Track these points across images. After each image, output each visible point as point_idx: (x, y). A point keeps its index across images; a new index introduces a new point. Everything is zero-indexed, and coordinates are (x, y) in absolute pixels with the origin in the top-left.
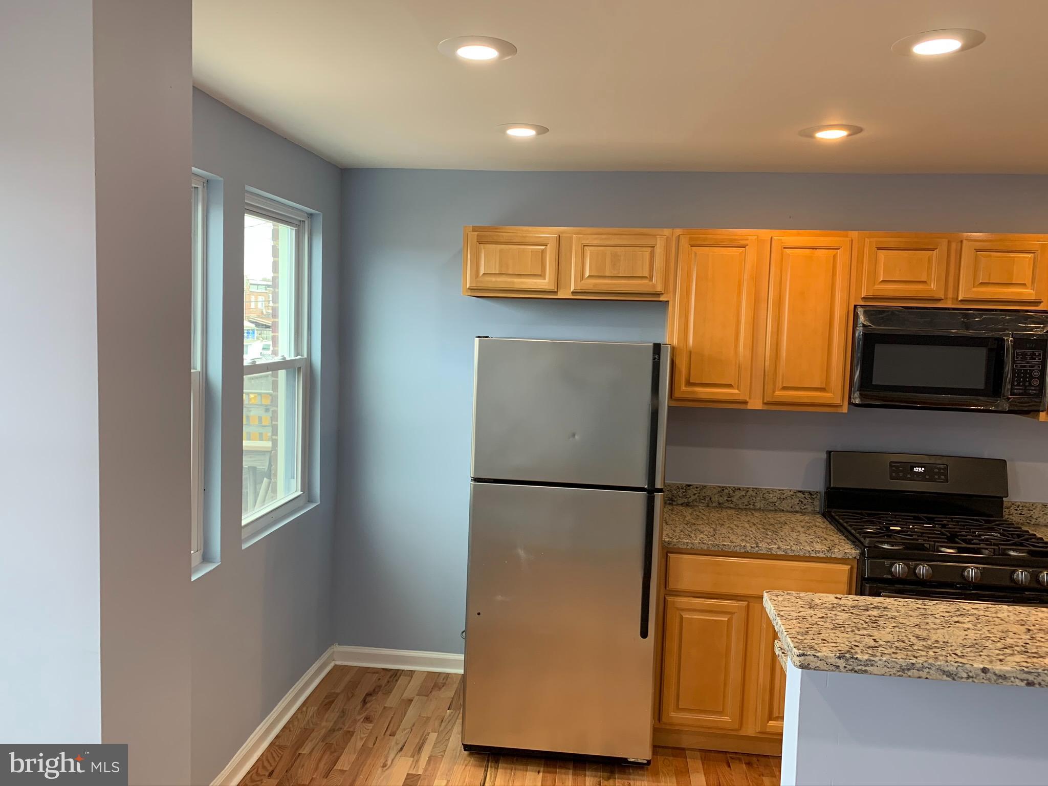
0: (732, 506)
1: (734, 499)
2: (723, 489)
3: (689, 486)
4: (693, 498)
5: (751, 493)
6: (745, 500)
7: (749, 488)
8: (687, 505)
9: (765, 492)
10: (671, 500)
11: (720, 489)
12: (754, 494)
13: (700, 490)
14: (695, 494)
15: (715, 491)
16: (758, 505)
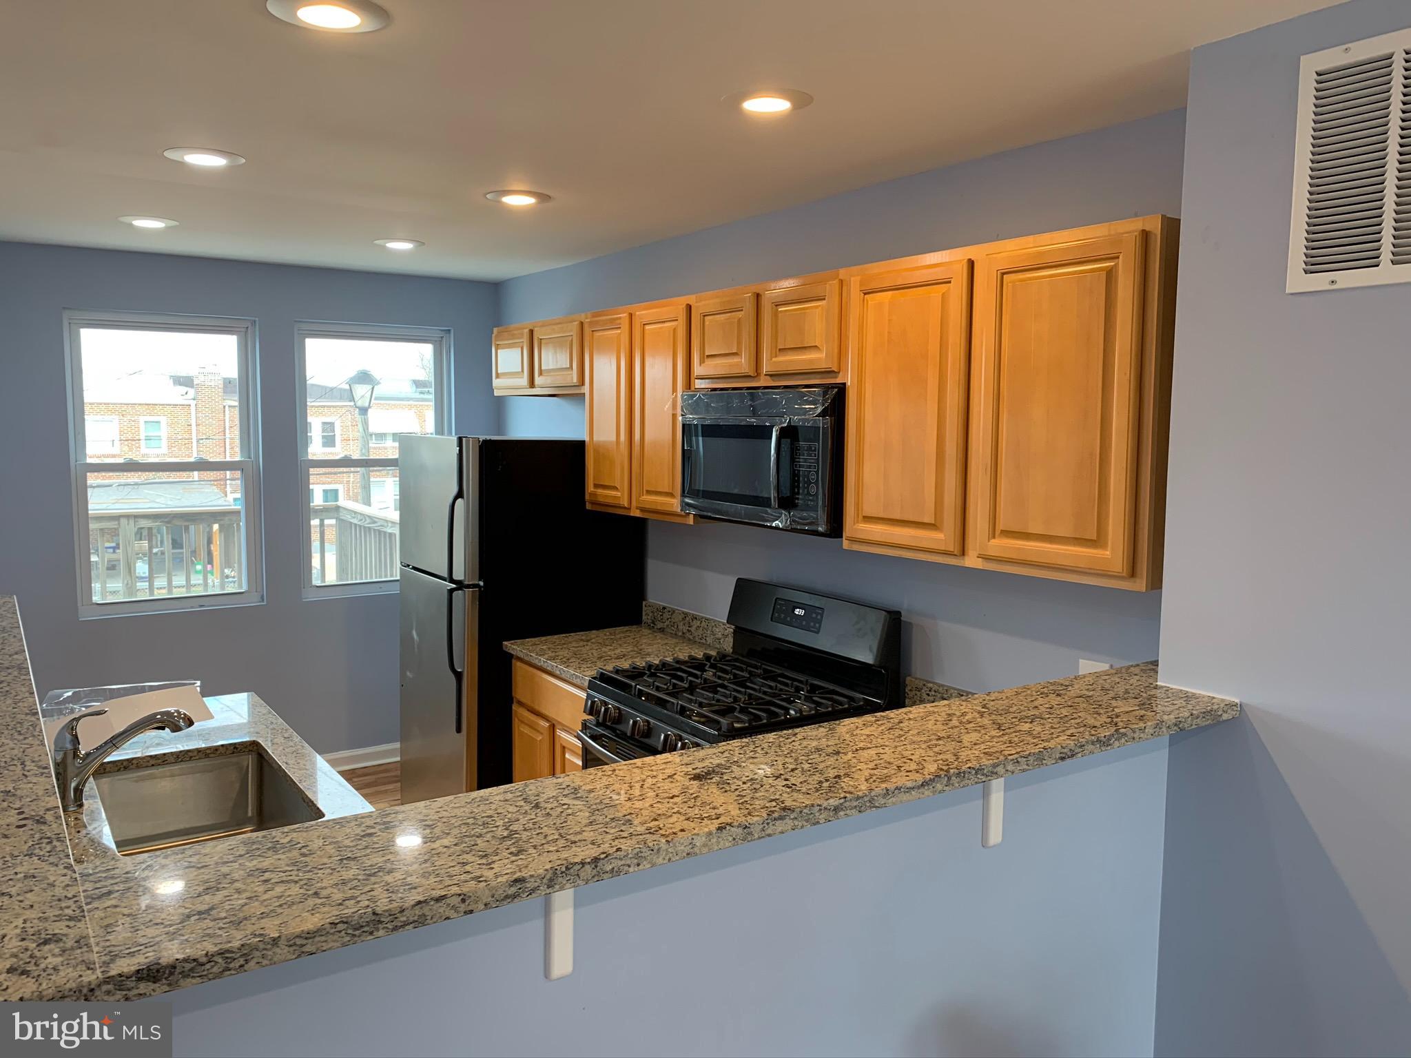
0: (691, 637)
1: (693, 629)
2: (686, 614)
3: (664, 608)
4: (667, 623)
5: (703, 623)
6: (700, 632)
7: (703, 618)
8: (662, 630)
9: (713, 624)
10: (653, 623)
11: (684, 616)
12: (706, 626)
13: (672, 615)
14: (668, 619)
15: (680, 617)
16: (709, 640)
